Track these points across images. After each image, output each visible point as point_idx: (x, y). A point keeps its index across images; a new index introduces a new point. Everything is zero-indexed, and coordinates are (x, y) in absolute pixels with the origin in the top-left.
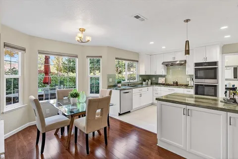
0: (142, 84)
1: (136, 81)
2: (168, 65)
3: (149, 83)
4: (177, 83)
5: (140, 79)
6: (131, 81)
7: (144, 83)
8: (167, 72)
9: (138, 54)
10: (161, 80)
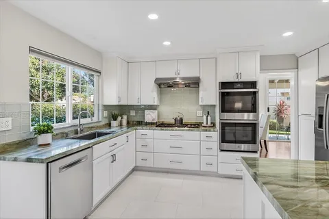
0: (109, 125)
1: (95, 119)
2: (164, 85)
3: (124, 122)
4: (181, 120)
5: (106, 114)
6: (83, 121)
7: (114, 123)
8: (160, 100)
9: (99, 54)
10: (150, 116)
